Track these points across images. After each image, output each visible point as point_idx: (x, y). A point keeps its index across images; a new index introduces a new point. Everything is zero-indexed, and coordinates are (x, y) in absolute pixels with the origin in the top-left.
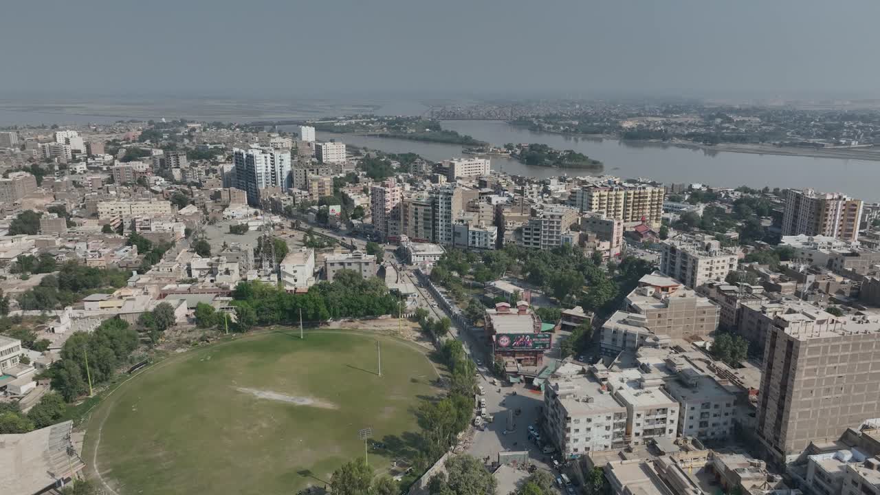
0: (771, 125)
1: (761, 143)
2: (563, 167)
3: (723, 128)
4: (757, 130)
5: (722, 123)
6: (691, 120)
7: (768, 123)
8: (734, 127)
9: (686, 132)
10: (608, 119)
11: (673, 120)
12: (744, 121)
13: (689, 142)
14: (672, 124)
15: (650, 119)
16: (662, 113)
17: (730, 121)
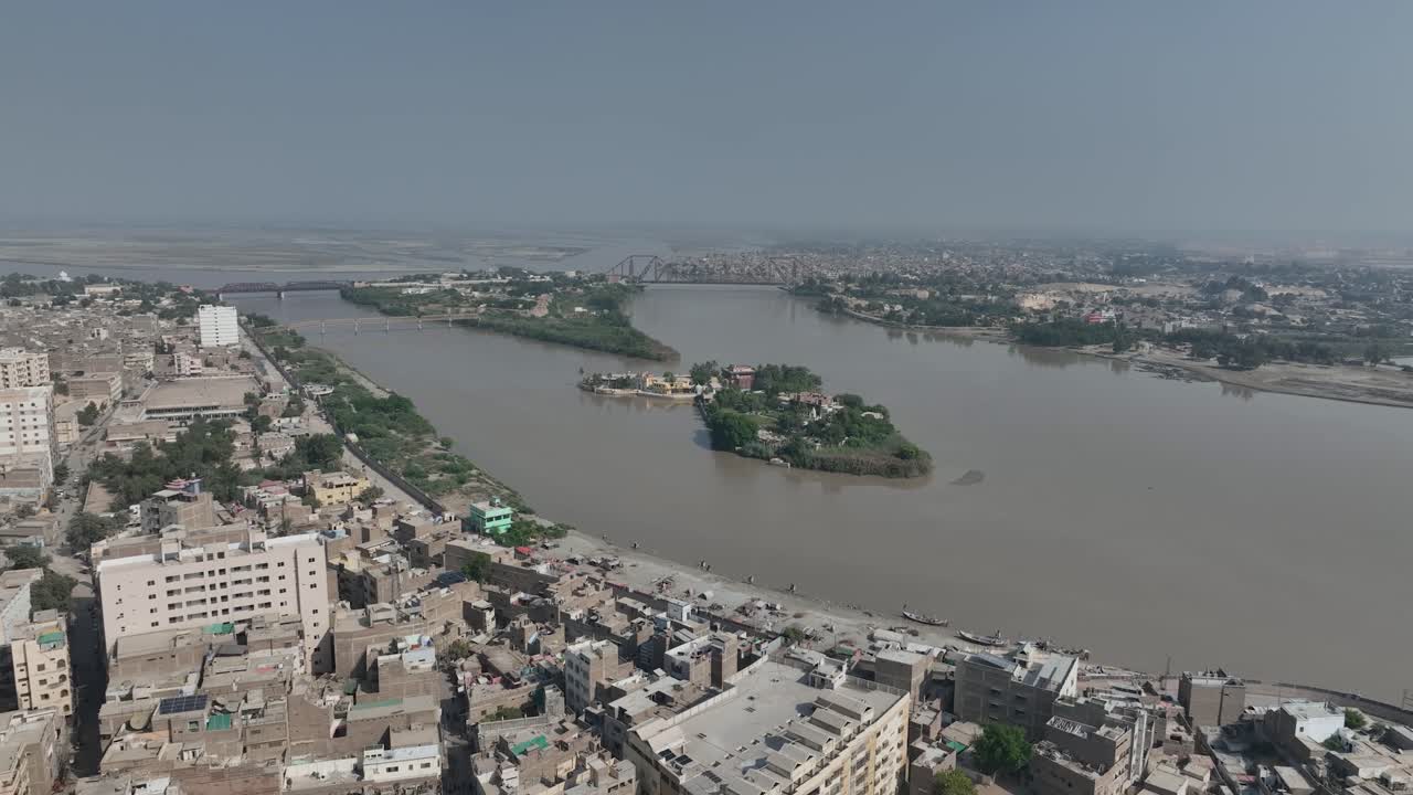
0: (1353, 307)
1: (1368, 364)
2: (804, 466)
3: (1252, 315)
4: (1329, 319)
5: (1242, 299)
6: (1172, 291)
7: (1347, 299)
8: (1275, 313)
9: (1169, 328)
10: (995, 286)
11: (1134, 292)
12: (1290, 297)
13: (1180, 356)
14: (1132, 301)
15: (1084, 287)
16: (1109, 273)
17: (1258, 295)
